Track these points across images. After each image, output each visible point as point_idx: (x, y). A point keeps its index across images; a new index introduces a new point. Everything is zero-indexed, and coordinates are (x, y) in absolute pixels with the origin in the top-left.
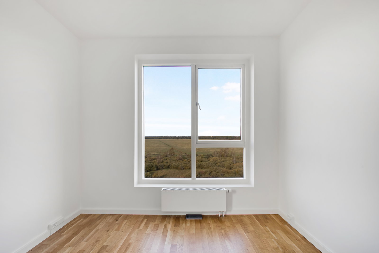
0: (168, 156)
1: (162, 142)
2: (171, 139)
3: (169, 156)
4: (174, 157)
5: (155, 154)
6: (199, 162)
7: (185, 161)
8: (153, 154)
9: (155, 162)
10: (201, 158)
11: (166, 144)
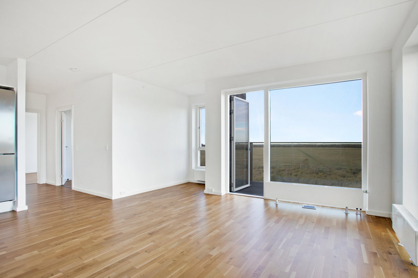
0: (300, 168)
1: (302, 151)
2: (315, 147)
3: (302, 168)
4: (308, 169)
5: (288, 165)
6: (340, 177)
7: (320, 175)
8: (285, 165)
9: (282, 173)
10: (344, 172)
11: (307, 154)
